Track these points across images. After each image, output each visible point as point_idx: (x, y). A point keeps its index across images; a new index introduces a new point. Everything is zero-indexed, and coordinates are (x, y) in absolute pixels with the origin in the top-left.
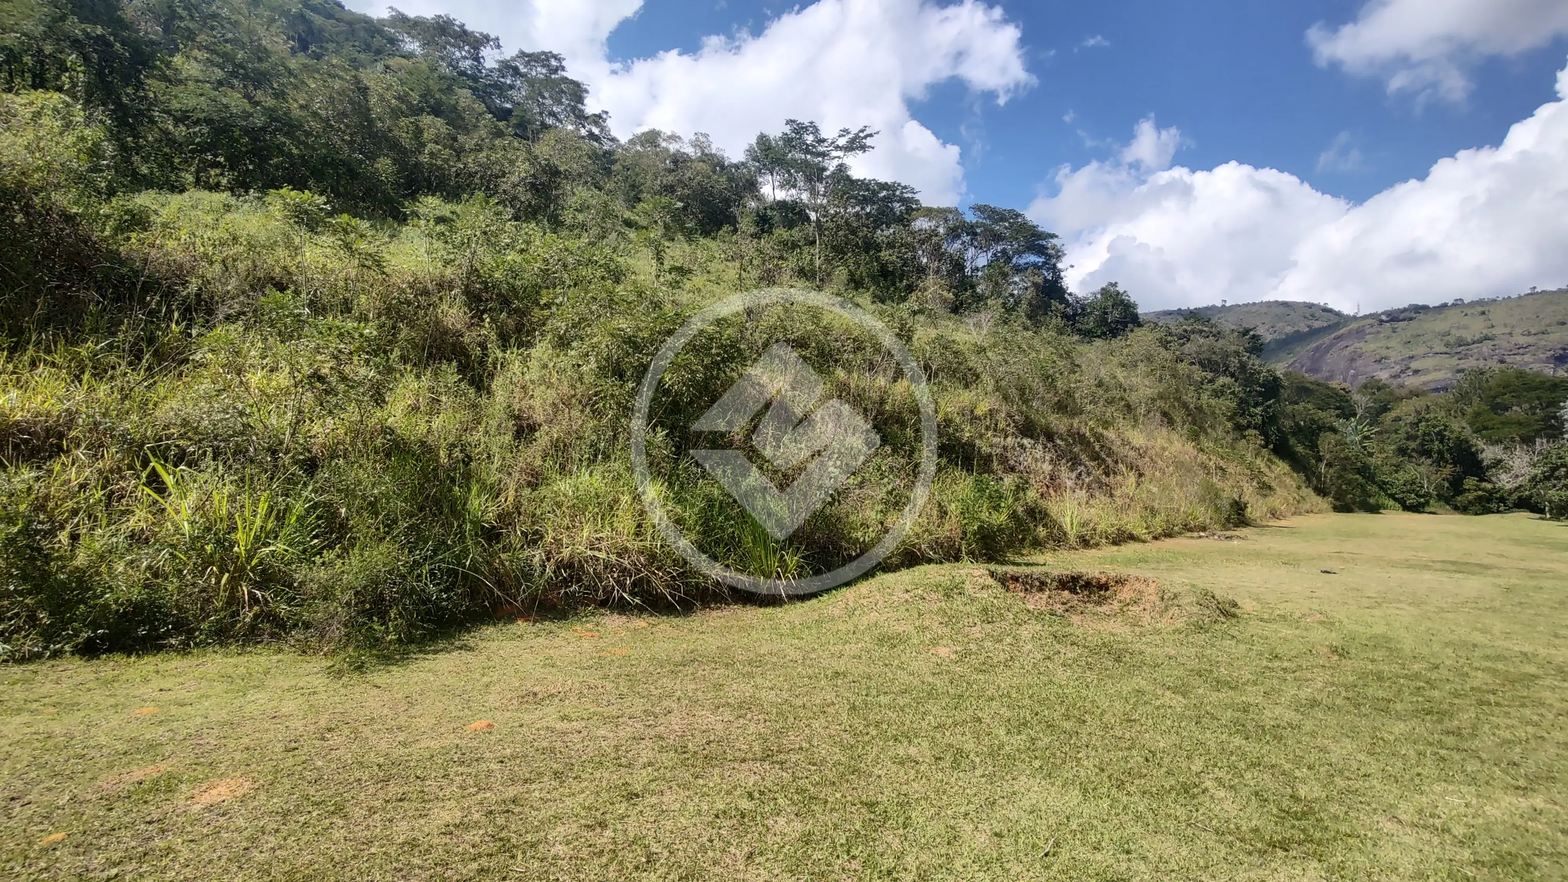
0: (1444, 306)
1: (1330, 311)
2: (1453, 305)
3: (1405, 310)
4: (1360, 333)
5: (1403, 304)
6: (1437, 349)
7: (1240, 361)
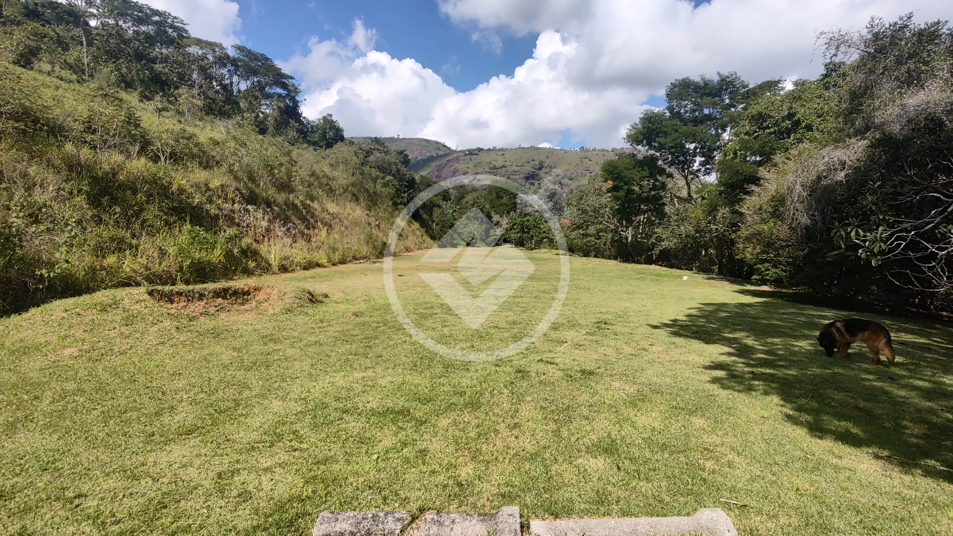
0: (489, 149)
1: (446, 146)
2: (493, 150)
3: (474, 150)
4: (457, 159)
5: (474, 147)
6: (486, 170)
7: (397, 168)
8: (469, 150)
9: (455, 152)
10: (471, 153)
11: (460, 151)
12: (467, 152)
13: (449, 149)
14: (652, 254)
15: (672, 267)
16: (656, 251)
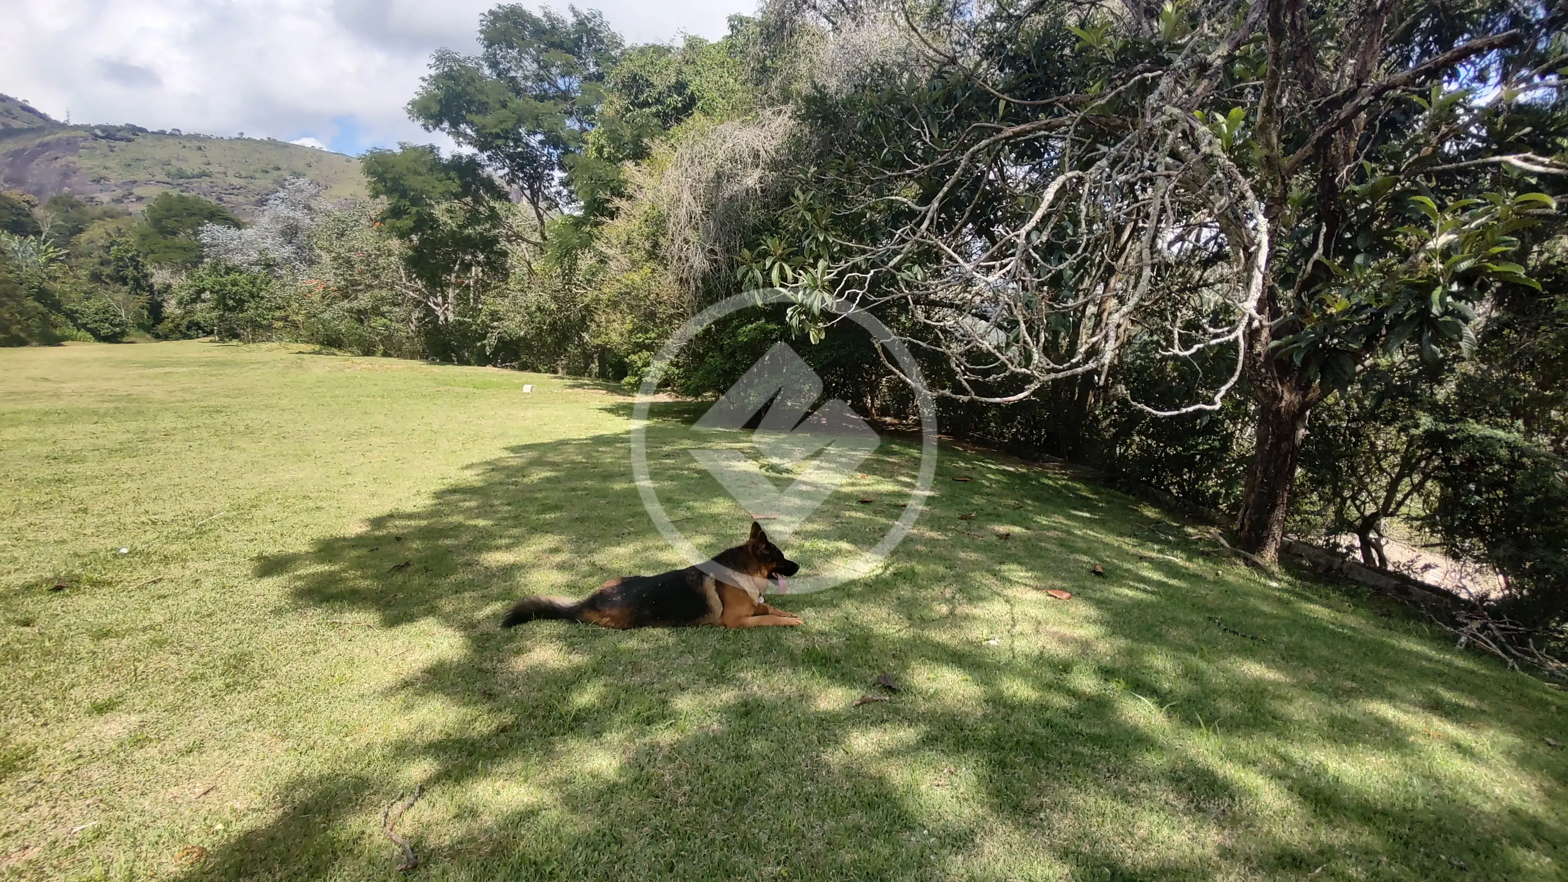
4: (71, 145)
8: (103, 128)
9: (63, 126)
10: (110, 134)
11: (76, 127)
12: (98, 132)
13: (43, 117)
14: (484, 346)
15: (523, 367)
16: (492, 340)
